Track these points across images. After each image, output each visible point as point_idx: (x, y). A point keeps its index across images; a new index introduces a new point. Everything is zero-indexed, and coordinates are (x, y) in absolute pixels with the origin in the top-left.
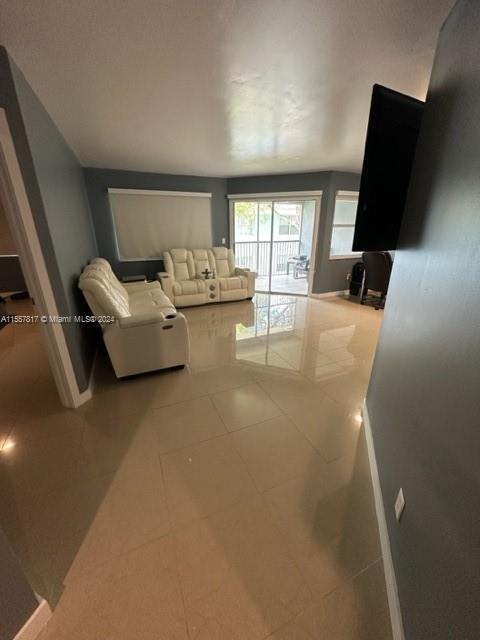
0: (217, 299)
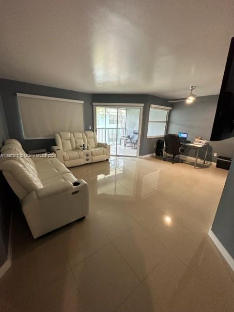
0: (90, 161)
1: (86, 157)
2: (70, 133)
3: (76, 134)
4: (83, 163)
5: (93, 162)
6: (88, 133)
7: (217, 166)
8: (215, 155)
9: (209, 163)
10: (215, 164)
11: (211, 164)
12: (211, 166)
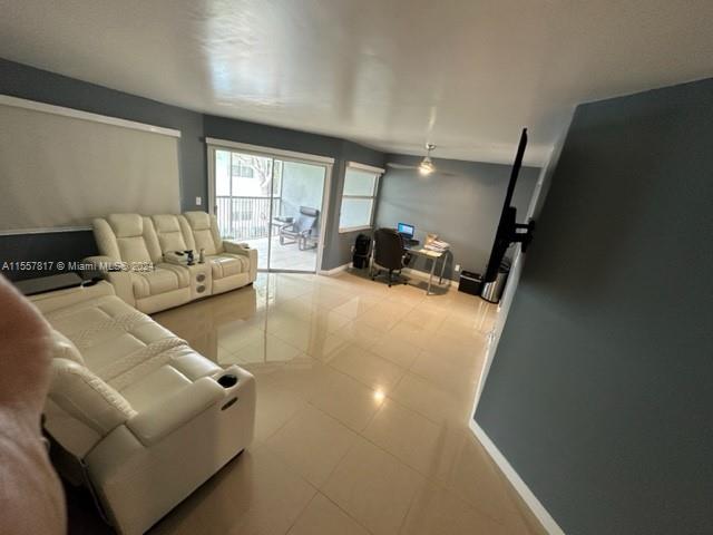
0: (207, 292)
1: (197, 284)
2: (142, 215)
3: (158, 218)
4: (189, 299)
5: (215, 293)
6: (193, 215)
7: (460, 289)
8: (457, 268)
9: (447, 282)
10: (456, 284)
11: (450, 285)
12: (451, 289)
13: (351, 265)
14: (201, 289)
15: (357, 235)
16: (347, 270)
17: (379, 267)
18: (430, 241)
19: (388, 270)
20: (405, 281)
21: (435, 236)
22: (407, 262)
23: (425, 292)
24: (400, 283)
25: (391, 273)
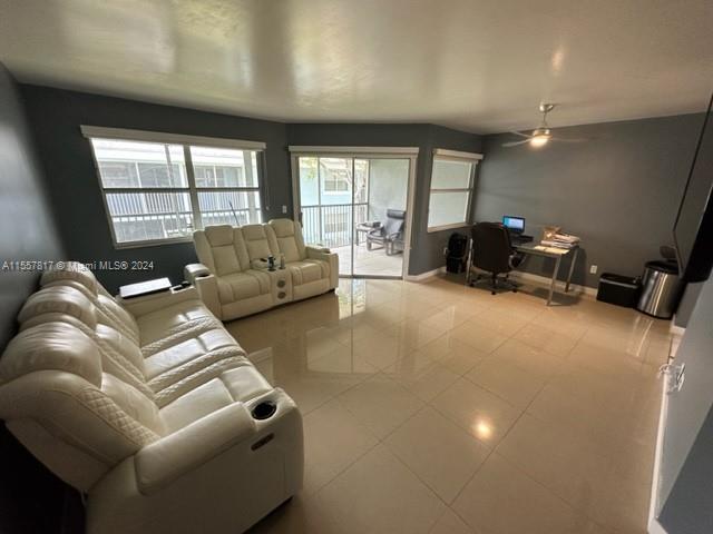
0: (288, 299)
1: (278, 290)
3: (247, 228)
5: (296, 299)
6: (279, 223)
7: (600, 298)
8: (594, 269)
9: (578, 289)
10: (593, 292)
11: (582, 293)
12: (584, 297)
13: (444, 269)
14: (282, 295)
15: (450, 234)
16: (439, 275)
17: (479, 271)
18: (549, 235)
19: (491, 274)
20: (515, 287)
21: (557, 229)
22: (517, 263)
23: (545, 302)
24: (509, 290)
25: (494, 277)
